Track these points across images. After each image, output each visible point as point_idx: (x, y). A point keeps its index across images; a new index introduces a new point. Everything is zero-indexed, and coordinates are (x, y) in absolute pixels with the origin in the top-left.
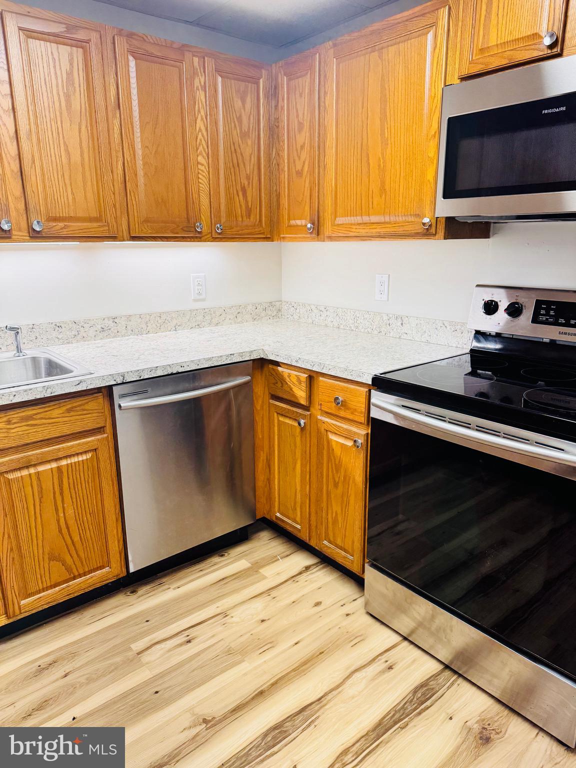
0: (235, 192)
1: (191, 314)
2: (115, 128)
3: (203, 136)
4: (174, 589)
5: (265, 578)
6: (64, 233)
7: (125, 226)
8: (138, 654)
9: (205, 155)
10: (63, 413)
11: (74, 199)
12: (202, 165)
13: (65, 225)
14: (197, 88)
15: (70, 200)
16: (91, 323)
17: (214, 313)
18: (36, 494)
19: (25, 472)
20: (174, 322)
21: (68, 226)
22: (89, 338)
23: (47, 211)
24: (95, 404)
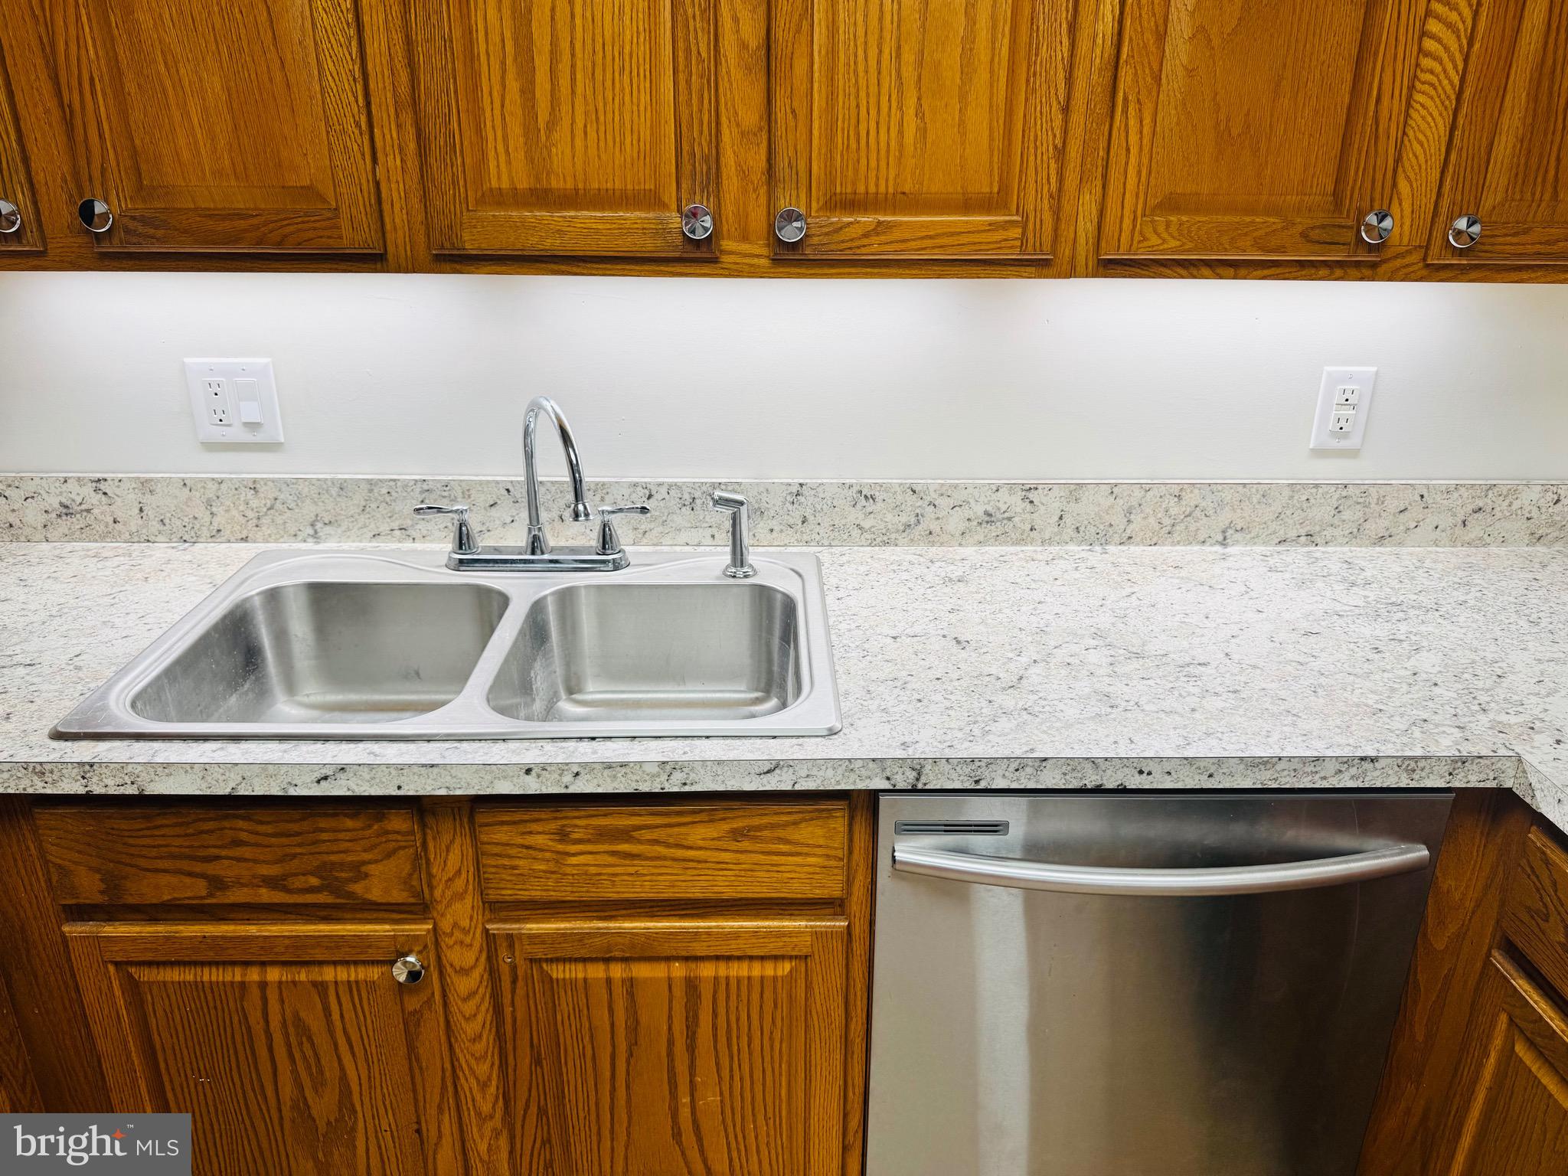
1: (1291, 498)
6: (874, 248)
7: (1085, 227)
13: (880, 223)
16: (959, 496)
17: (1381, 501)
18: (621, 1033)
19: (597, 972)
20: (1225, 517)
21: (889, 227)
22: (945, 537)
23: (830, 177)
24: (820, 832)
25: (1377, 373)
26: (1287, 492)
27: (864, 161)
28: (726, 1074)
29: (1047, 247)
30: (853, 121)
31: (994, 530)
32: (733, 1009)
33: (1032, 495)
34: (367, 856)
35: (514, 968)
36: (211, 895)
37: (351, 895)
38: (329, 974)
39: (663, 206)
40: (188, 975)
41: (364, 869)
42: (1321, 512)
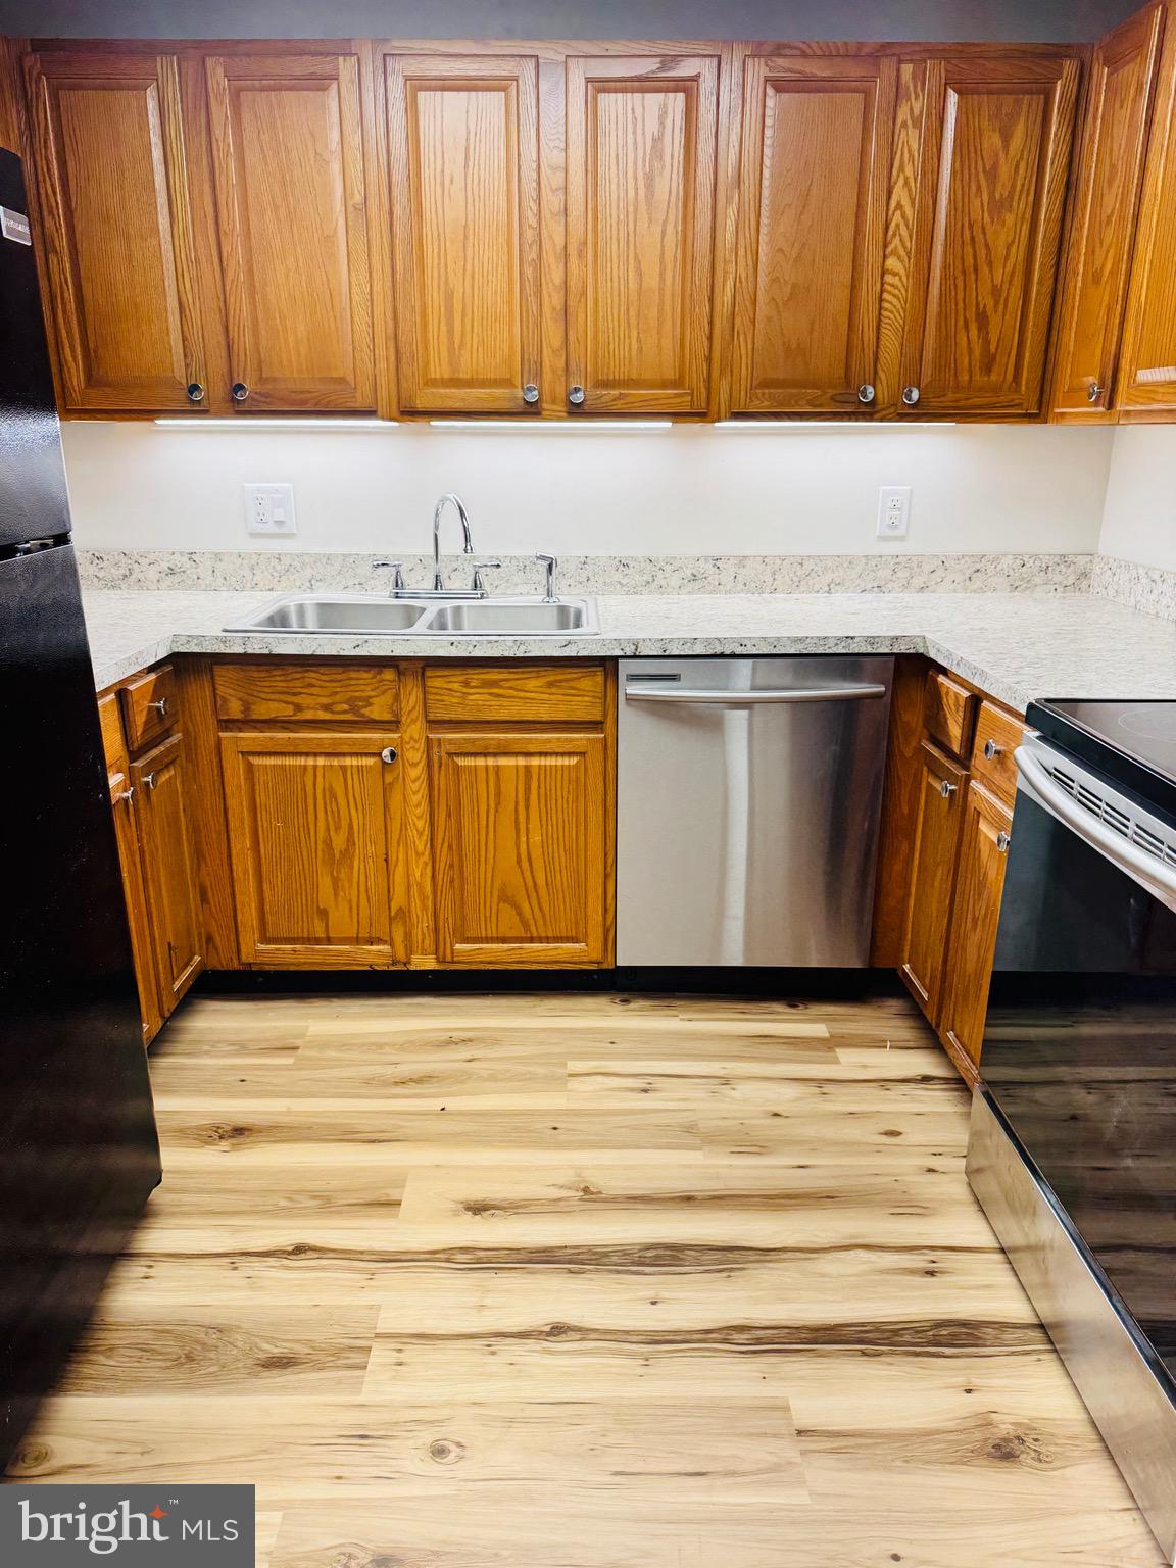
0: (961, 322)
1: (866, 564)
2: (728, 222)
3: (904, 217)
4: (681, 1020)
5: (836, 1061)
6: (618, 406)
7: (724, 396)
8: (570, 1075)
9: (902, 253)
10: (541, 687)
11: (640, 350)
12: (895, 274)
13: (620, 394)
14: (904, 125)
15: (634, 353)
16: (677, 564)
17: (919, 565)
18: (492, 797)
19: (480, 761)
20: (829, 576)
21: (626, 395)
22: (670, 590)
23: (596, 371)
24: (590, 683)
25: (911, 490)
26: (863, 561)
27: (612, 363)
28: (544, 823)
29: (704, 405)
30: (607, 344)
31: (697, 585)
32: (548, 783)
33: (718, 563)
34: (373, 694)
35: (440, 758)
36: (294, 715)
37: (363, 715)
38: (348, 761)
39: (514, 386)
40: (278, 761)
41: (370, 700)
42: (884, 573)
